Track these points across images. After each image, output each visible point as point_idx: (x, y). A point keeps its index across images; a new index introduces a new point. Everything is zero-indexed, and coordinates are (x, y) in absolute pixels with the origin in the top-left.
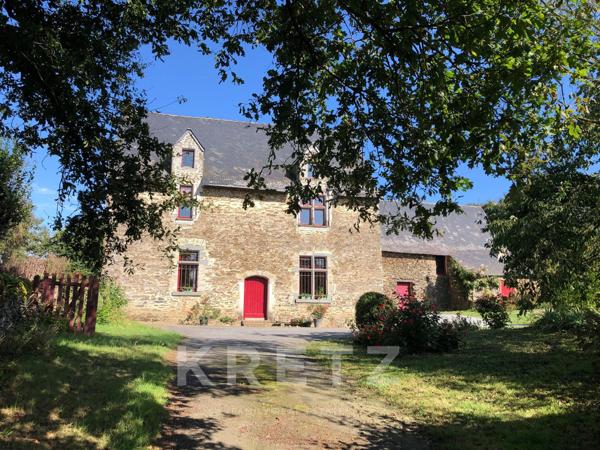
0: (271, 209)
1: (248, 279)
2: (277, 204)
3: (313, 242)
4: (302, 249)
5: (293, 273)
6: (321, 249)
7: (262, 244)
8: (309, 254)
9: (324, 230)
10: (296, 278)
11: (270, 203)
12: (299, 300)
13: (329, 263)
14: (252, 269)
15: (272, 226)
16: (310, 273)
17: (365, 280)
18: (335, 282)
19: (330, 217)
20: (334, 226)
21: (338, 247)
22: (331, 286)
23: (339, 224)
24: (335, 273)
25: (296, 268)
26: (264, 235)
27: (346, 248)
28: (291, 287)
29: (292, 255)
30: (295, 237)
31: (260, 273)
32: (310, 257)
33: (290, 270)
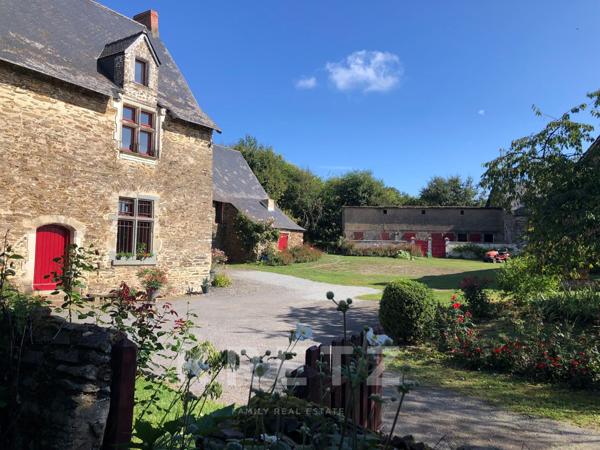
0: (82, 118)
1: (41, 230)
2: (92, 113)
3: (138, 177)
4: (123, 187)
5: (110, 222)
6: (148, 189)
7: (66, 172)
8: (132, 195)
9: (152, 163)
10: (114, 229)
11: (81, 109)
12: (116, 262)
13: (157, 210)
14: (50, 213)
15: (83, 147)
16: (131, 223)
17: (194, 233)
18: (162, 235)
19: (159, 146)
20: (164, 159)
21: (168, 188)
22: (157, 242)
23: (170, 158)
24: (162, 224)
25: (114, 214)
26: (71, 160)
27: (177, 191)
28: (107, 243)
29: (110, 194)
30: (115, 168)
31: (62, 220)
32: (132, 200)
33: (106, 217)
